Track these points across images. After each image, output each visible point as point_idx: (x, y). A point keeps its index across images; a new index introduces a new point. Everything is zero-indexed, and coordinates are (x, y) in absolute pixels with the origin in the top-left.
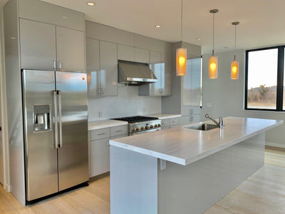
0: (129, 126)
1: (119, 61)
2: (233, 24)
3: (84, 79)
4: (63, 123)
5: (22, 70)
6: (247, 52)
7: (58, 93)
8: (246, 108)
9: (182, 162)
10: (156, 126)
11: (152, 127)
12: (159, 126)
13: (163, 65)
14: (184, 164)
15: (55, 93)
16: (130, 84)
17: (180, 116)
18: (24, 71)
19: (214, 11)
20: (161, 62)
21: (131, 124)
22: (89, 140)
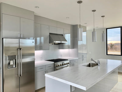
0: (54, 64)
1: (50, 33)
2: (102, 17)
3: (33, 42)
4: (22, 63)
5: (3, 39)
6: (107, 29)
7: (20, 49)
8: (107, 54)
9: (84, 88)
10: (67, 64)
11: (65, 64)
12: (69, 63)
13: (70, 34)
14: (85, 90)
15: (19, 49)
16: (55, 44)
17: (78, 58)
18: (4, 39)
19: (94, 11)
20: (69, 34)
21: (55, 63)
22: (35, 72)
